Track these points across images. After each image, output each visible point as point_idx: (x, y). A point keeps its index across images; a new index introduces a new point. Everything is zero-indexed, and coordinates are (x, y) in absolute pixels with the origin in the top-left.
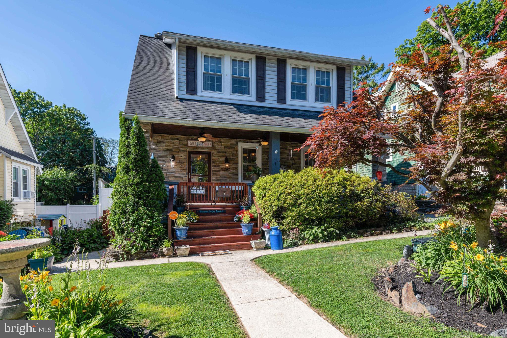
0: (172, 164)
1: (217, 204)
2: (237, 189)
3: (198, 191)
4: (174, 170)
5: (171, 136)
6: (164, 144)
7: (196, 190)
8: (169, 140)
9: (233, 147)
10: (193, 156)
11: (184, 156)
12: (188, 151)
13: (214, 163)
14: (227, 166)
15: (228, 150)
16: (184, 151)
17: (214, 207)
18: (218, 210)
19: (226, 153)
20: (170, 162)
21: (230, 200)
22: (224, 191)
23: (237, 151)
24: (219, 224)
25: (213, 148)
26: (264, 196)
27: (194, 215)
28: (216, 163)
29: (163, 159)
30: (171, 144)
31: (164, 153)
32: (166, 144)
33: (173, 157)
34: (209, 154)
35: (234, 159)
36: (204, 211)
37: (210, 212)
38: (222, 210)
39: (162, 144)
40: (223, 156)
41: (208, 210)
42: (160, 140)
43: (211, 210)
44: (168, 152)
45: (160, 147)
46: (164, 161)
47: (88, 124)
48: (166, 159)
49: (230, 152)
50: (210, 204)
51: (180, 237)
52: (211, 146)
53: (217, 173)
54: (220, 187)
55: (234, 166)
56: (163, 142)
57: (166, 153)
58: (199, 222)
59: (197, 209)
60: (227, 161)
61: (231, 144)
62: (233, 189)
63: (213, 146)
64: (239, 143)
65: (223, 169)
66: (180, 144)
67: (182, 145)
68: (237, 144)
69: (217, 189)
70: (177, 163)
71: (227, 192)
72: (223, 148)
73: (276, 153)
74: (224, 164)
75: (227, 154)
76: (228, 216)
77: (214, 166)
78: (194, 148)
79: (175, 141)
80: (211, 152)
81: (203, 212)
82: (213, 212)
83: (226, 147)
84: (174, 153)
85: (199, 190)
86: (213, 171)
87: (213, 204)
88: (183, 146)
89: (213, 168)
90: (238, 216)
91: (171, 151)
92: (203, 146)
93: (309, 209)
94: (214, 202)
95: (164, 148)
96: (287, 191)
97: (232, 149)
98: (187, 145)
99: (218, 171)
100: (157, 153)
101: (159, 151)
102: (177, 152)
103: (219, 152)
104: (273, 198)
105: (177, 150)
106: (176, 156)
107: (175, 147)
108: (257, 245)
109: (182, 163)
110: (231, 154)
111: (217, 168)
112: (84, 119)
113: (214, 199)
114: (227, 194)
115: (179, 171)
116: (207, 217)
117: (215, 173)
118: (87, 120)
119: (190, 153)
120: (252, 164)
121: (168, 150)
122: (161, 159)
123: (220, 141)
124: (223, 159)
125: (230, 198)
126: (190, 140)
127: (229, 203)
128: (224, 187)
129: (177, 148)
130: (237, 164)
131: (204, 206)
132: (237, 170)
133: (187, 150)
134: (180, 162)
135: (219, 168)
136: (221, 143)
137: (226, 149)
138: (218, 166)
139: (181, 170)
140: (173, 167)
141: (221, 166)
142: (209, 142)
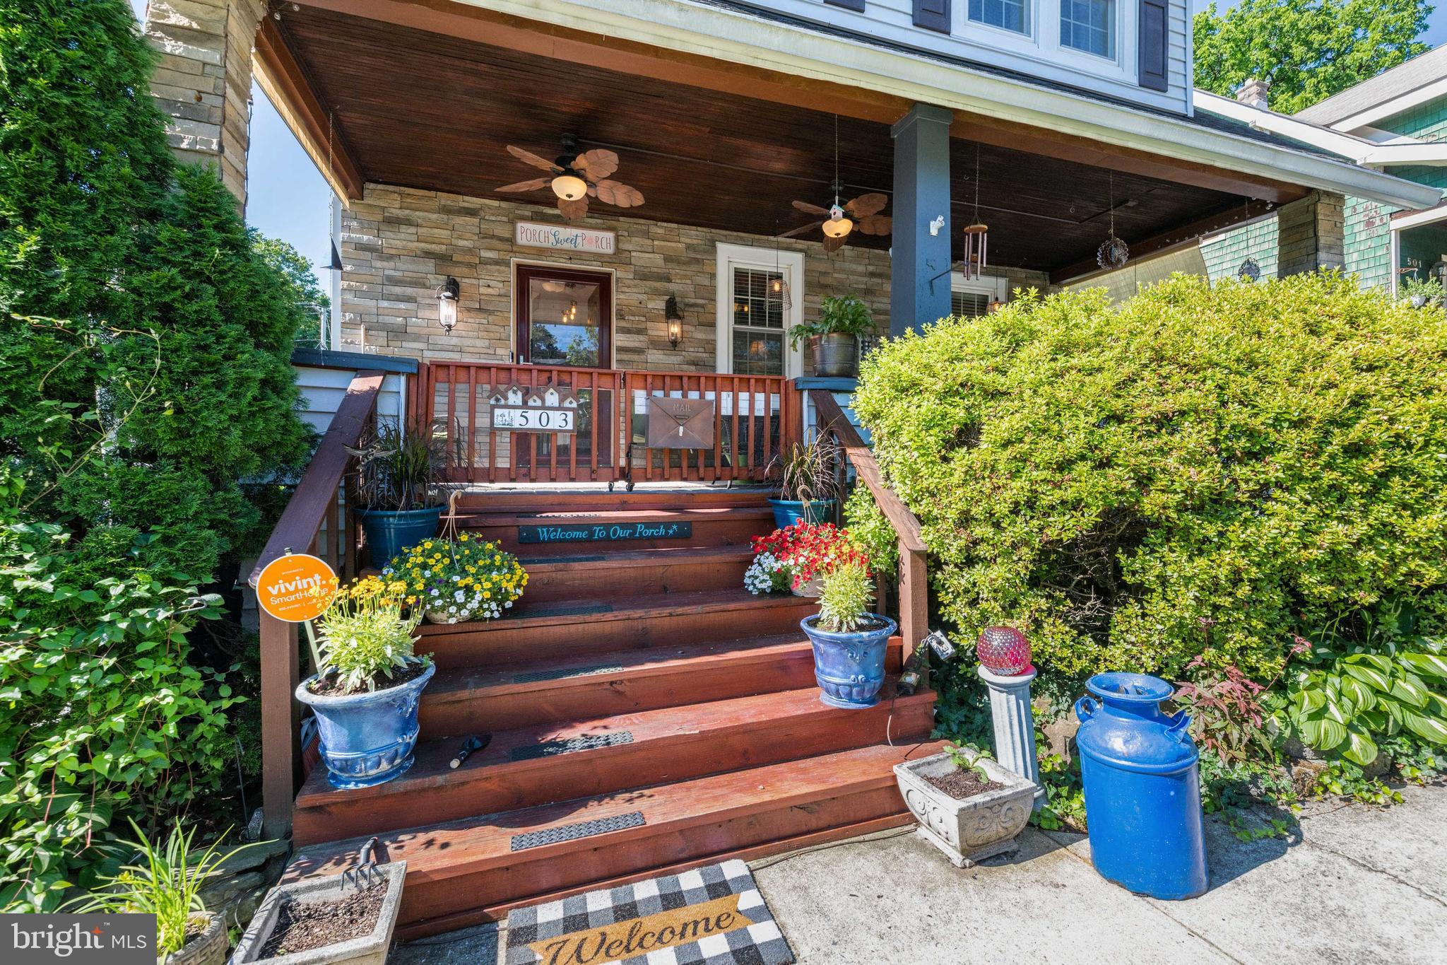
0: (447, 311)
1: (639, 486)
2: (744, 410)
3: (533, 415)
4: (454, 341)
5: (445, 199)
6: (413, 230)
7: (525, 405)
8: (434, 216)
9: (697, 261)
10: (534, 283)
11: (501, 284)
12: (519, 266)
13: (621, 316)
14: (675, 329)
15: (675, 270)
16: (496, 262)
17: (624, 506)
18: (651, 524)
19: (669, 281)
20: (435, 307)
21: (710, 464)
22: (680, 419)
23: (713, 276)
24: (657, 618)
25: (619, 256)
26: (967, 435)
27: (489, 569)
28: (632, 321)
29: (409, 291)
30: (444, 234)
31: (411, 267)
32: (420, 230)
33: (454, 288)
34: (603, 282)
35: (702, 306)
36: (566, 527)
37: (599, 533)
38: (668, 525)
39: (403, 228)
40: (657, 293)
41: (588, 526)
42: (394, 211)
43: (607, 525)
44: (430, 265)
45: (394, 240)
46: (410, 299)
47: (314, 281)
48: (421, 291)
49: (685, 277)
50: (603, 486)
51: (347, 766)
52: (610, 251)
53: (635, 357)
54: (659, 394)
55: (700, 335)
56: (408, 222)
57: (422, 268)
58: (521, 609)
59: (523, 521)
60: (673, 311)
61: (689, 247)
62: (726, 410)
63: (618, 250)
64: (720, 246)
65: (656, 344)
66: (484, 235)
67: (493, 237)
68: (714, 250)
69: (640, 407)
70: (469, 310)
71: (697, 423)
72: (658, 259)
73: (934, 232)
74: (663, 326)
75: (672, 287)
76: (712, 562)
77: (623, 330)
78: (541, 252)
79: (459, 220)
80: (609, 275)
81: (559, 534)
82: (620, 533)
83: (668, 259)
84: (456, 272)
85: (543, 407)
86: (620, 349)
87: (621, 485)
88: (495, 243)
89: (618, 340)
90: (769, 562)
91: (443, 259)
92: (580, 248)
93: (1335, 533)
94: (625, 474)
95: (410, 245)
96: (1147, 404)
97: (695, 268)
98: (512, 240)
99: (638, 351)
100: (379, 264)
101: (391, 257)
102: (471, 266)
103: (643, 276)
104: (1047, 451)
105: (467, 258)
106: (465, 283)
107: (461, 243)
108: (972, 824)
109: (490, 312)
110: (691, 288)
111: (635, 337)
112: (305, 268)
113: (623, 462)
114: (694, 435)
115: (479, 343)
116: (583, 570)
117: (625, 357)
118: (312, 271)
119: (525, 274)
120: (767, 329)
121: (428, 254)
122: (398, 290)
123: (647, 234)
124: (659, 304)
125: (709, 454)
126: (524, 219)
127: (701, 479)
128: (677, 395)
129: (470, 251)
130: (712, 325)
131: (565, 502)
132: (710, 346)
133: (515, 260)
134: (480, 309)
135: (642, 338)
136: (649, 242)
137: (670, 265)
138: (640, 332)
139: (487, 343)
140: (450, 326)
141: (650, 332)
142: (601, 234)
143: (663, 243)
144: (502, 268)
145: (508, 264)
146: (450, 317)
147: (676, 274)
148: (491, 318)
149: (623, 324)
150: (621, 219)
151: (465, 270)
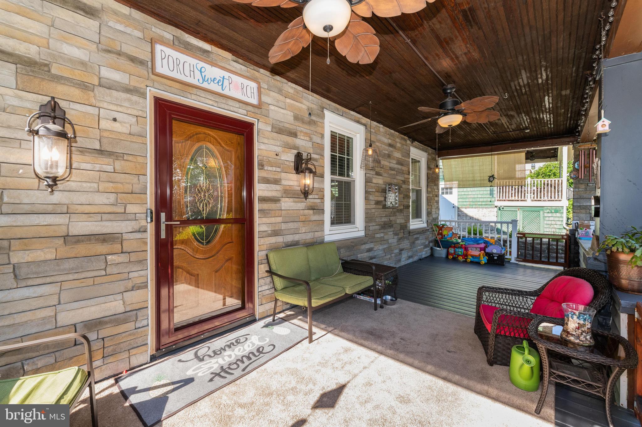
0: (50, 155)
9: (314, 122)
11: (131, 119)
13: (261, 166)
14: (308, 181)
15: (301, 128)
16: (128, 90)
19: (296, 136)
23: (323, 136)
25: (261, 108)
28: (270, 172)
30: (36, 27)
40: (288, 146)
49: (306, 134)
52: (254, 101)
53: (272, 206)
55: (316, 184)
61: (309, 109)
63: (260, 102)
64: (326, 112)
65: (288, 193)
66: (105, 47)
67: (121, 53)
68: (323, 115)
70: (81, 151)
72: (289, 116)
75: (299, 143)
77: (266, 181)
79: (64, 15)
80: (252, 125)
83: (296, 118)
86: (261, 200)
88: (123, 62)
89: (259, 189)
91: (33, 68)
92: (226, 91)
97: (312, 128)
98: (149, 65)
99: (275, 200)
102: (84, 86)
103: (279, 129)
105: (78, 75)
106: (75, 111)
109: (118, 156)
110: (310, 145)
111: (273, 188)
115: (100, 198)
117: (265, 206)
120: (346, 179)
123: (280, 91)
124: (289, 157)
126: (164, 42)
129: (83, 64)
130: (322, 176)
133: (152, 91)
134: (101, 152)
135: (278, 187)
136: (281, 98)
137: (297, 123)
138: (276, 182)
139: (112, 198)
140: (55, 179)
141: (284, 182)
142: (246, 82)
143: (292, 102)
144: (135, 98)
145: (143, 95)
146: (55, 165)
147: (301, 132)
148: (119, 165)
149: (264, 174)
150: (262, 70)
151: (75, 92)
